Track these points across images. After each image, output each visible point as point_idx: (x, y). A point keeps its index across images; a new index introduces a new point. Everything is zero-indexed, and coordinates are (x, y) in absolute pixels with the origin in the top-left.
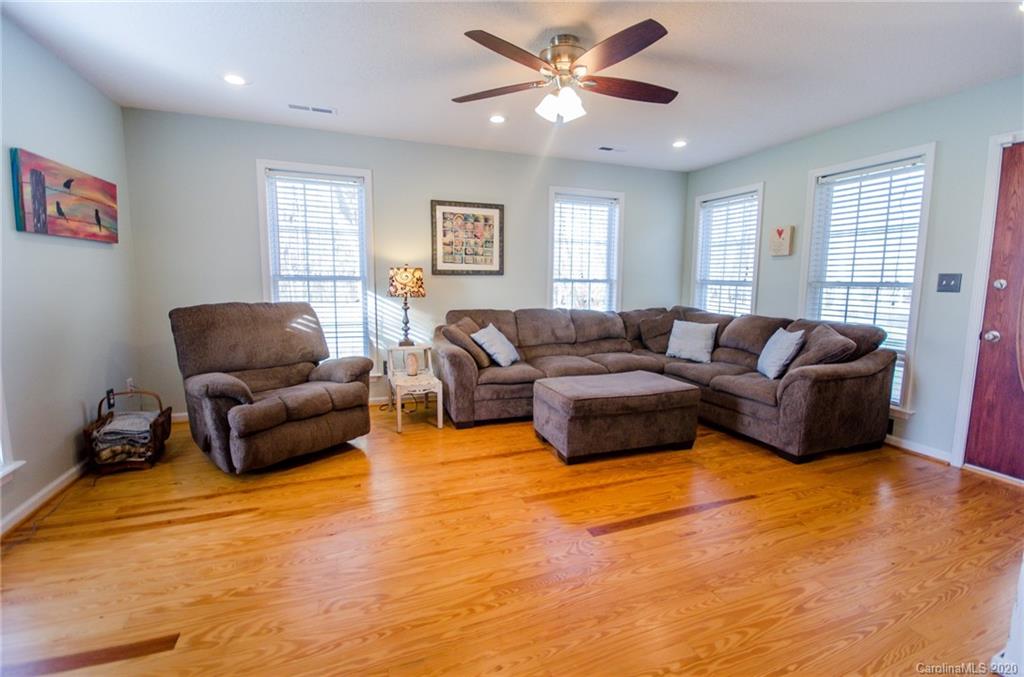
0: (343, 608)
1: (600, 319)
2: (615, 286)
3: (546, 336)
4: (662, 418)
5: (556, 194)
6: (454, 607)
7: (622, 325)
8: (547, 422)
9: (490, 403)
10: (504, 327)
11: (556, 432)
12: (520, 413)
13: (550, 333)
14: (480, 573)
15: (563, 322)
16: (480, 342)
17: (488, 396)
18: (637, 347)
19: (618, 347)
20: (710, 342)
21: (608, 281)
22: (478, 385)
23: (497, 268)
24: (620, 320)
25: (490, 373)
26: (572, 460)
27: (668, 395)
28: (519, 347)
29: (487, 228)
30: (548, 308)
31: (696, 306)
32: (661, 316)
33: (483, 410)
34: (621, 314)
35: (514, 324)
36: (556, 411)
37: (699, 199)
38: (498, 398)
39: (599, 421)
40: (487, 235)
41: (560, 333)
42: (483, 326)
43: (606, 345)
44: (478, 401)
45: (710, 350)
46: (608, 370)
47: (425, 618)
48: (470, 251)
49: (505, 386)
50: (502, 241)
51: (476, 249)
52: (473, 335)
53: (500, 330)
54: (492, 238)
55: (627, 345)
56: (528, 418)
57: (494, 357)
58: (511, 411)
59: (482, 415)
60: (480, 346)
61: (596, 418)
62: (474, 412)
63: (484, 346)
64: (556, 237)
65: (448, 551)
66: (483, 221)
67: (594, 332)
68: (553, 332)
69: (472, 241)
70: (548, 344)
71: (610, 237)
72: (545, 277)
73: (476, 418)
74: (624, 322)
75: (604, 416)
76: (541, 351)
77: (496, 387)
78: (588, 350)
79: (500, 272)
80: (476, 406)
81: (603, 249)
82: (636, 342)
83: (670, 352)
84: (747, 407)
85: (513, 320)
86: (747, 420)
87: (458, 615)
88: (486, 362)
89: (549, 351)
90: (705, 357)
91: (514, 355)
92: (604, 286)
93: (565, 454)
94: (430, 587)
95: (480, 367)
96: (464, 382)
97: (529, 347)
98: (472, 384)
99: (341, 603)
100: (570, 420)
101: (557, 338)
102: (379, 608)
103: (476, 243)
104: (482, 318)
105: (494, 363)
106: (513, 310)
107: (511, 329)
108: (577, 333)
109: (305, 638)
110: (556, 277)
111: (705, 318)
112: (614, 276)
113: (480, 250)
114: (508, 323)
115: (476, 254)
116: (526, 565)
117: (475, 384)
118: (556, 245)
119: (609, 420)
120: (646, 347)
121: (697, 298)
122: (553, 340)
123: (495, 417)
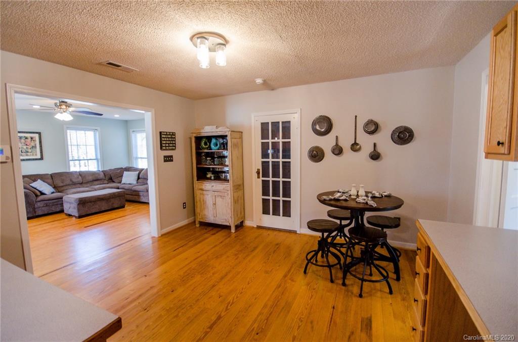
1: (93, 173)
2: (100, 161)
3: (68, 182)
4: (112, 200)
5: (67, 128)
7: (103, 175)
8: (70, 208)
9: (43, 208)
10: (46, 180)
11: (73, 210)
12: (58, 210)
13: (69, 181)
15: (76, 176)
16: (35, 187)
17: (42, 206)
18: (110, 182)
19: (102, 183)
20: (136, 178)
21: (96, 159)
22: (36, 202)
23: (39, 157)
24: (102, 173)
25: (42, 197)
26: (80, 217)
27: (114, 194)
28: (55, 187)
29: (33, 141)
30: (68, 171)
31: (135, 166)
32: (119, 171)
33: (40, 211)
34: (102, 171)
35: (51, 179)
36: (72, 203)
37: (131, 130)
38: (46, 206)
39: (89, 204)
40: (33, 144)
41: (74, 180)
42: (35, 181)
43: (97, 182)
44: (37, 208)
45: (136, 180)
46: (96, 190)
48: (23, 151)
49: (50, 201)
50: (41, 146)
51: (27, 150)
52: (31, 185)
53: (44, 181)
54: (36, 145)
55: (106, 182)
56: (62, 211)
57: (43, 192)
58: (54, 209)
59: (40, 213)
60: (35, 188)
61: (88, 203)
62: (35, 212)
63: (37, 188)
64: (69, 143)
66: (30, 139)
67: (90, 178)
68: (71, 180)
69: (25, 147)
70: (69, 185)
71: (95, 143)
72: (66, 160)
73: (37, 214)
74: (104, 174)
75: (91, 202)
76: (65, 188)
77: (46, 202)
78: (88, 185)
79: (42, 158)
80: (36, 210)
81: (93, 147)
82: (110, 180)
83: (122, 182)
84: (141, 194)
85: (51, 178)
86: (142, 197)
88: (39, 194)
89: (70, 187)
90: (135, 182)
91: (53, 190)
92: (95, 161)
93: (77, 215)
95: (37, 196)
96: (30, 201)
97: (59, 187)
98: (33, 202)
100: (78, 205)
101: (73, 182)
103: (27, 148)
104: (34, 178)
105: (42, 194)
106: (50, 173)
107: (50, 181)
108: (82, 179)
110: (71, 159)
111: (135, 170)
112: (99, 157)
113: (30, 151)
114: (48, 179)
115: (27, 152)
117: (35, 202)
118: (70, 147)
119: (93, 203)
120: (114, 182)
121: (135, 163)
122: (71, 183)
123: (46, 213)
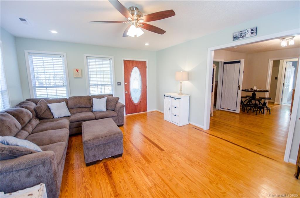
0: (221, 189)
6: (203, 168)
14: (190, 167)
47: (210, 172)
65: (184, 174)
87: (205, 167)
94: (200, 174)
99: (219, 191)
102: (214, 181)
109: (235, 193)
116: (182, 159)
